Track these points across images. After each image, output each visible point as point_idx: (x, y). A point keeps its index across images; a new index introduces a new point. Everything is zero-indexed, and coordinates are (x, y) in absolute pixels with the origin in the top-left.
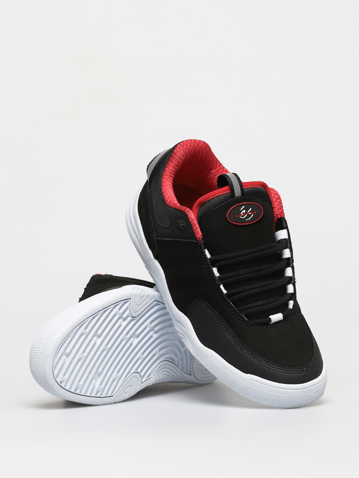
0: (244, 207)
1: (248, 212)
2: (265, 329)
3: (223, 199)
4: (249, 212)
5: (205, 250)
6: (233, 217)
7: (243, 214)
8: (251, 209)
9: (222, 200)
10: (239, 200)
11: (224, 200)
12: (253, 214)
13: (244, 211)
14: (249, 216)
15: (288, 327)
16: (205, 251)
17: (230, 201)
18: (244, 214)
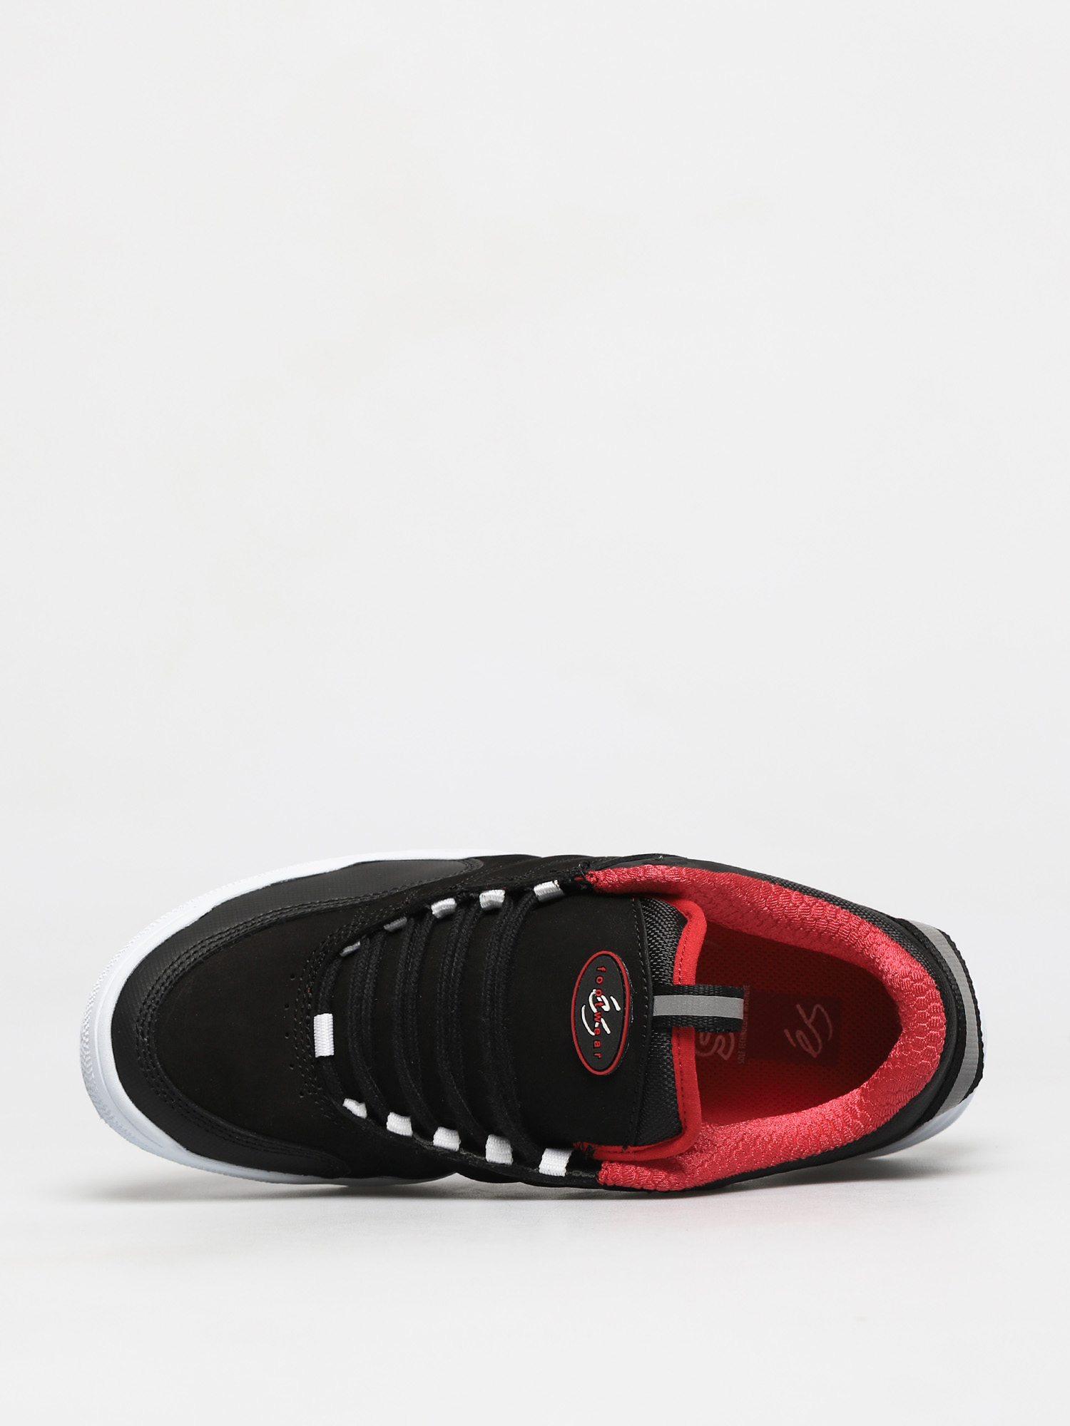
0: (618, 1008)
1: (602, 1020)
2: (305, 991)
3: (659, 958)
4: (601, 1023)
5: (556, 882)
6: (601, 967)
7: (599, 999)
8: (609, 1032)
9: (657, 955)
10: (641, 1004)
11: (656, 961)
12: (593, 1034)
13: (606, 1008)
14: (591, 1018)
15: (292, 1066)
16: (553, 882)
17: (646, 976)
18: (600, 1004)
